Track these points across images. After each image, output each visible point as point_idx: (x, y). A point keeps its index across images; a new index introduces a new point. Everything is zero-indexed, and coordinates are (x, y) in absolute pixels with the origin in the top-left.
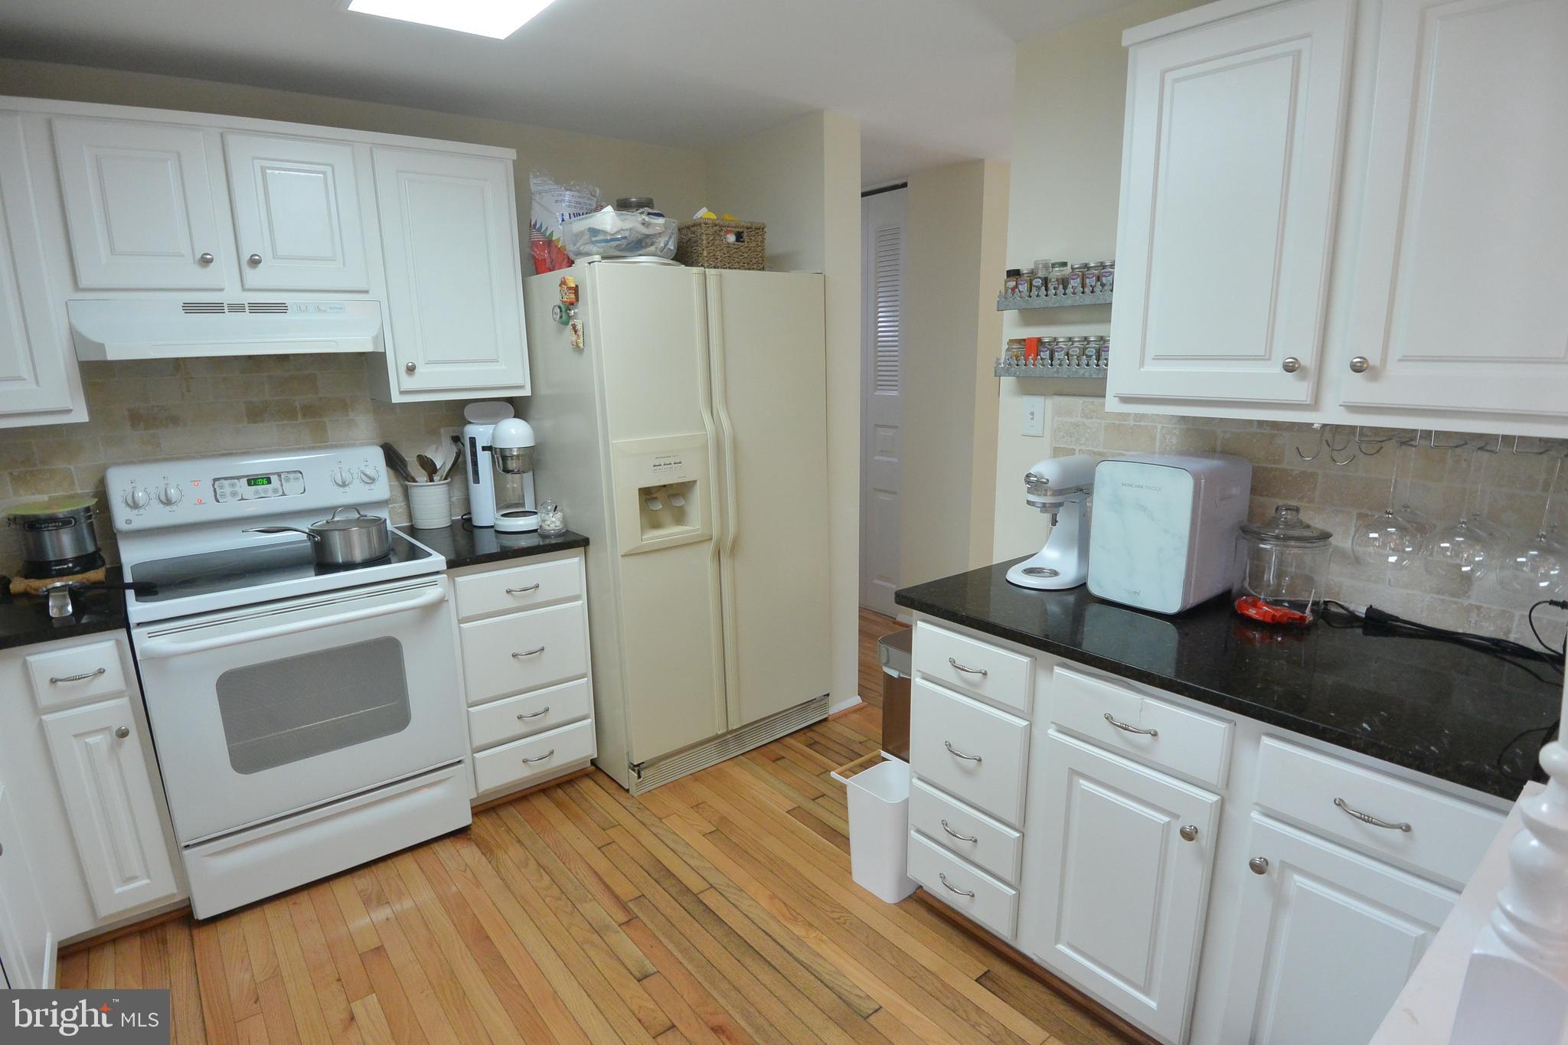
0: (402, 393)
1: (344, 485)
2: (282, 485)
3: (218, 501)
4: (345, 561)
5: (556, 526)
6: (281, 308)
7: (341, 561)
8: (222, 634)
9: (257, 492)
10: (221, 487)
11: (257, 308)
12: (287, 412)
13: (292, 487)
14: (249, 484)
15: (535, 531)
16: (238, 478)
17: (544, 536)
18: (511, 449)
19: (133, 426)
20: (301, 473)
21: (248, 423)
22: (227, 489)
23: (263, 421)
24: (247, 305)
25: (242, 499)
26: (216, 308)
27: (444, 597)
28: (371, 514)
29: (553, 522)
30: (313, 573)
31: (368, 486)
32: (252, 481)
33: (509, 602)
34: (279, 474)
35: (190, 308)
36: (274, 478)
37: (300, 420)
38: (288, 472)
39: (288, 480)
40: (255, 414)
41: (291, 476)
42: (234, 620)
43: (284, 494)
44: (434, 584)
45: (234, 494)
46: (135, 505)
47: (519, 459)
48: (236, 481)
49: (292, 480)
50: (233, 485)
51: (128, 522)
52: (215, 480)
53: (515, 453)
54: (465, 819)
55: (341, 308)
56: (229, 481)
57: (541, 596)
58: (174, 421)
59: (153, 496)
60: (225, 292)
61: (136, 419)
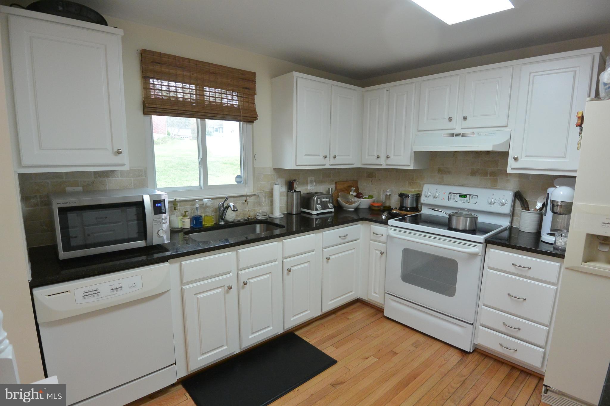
0: (512, 169)
1: (491, 204)
2: (469, 199)
3: (448, 200)
4: (455, 227)
5: (562, 245)
6: (472, 134)
7: (454, 228)
8: (406, 236)
9: (461, 200)
10: (451, 196)
11: (464, 135)
12: (484, 174)
13: (472, 201)
14: (460, 196)
15: (552, 244)
16: (457, 194)
17: (555, 249)
18: (558, 202)
19: (438, 172)
20: (478, 196)
21: (471, 176)
22: (452, 197)
23: (475, 176)
24: (461, 134)
25: (456, 201)
26: (452, 135)
27: (479, 254)
28: (474, 214)
29: (561, 242)
30: (447, 228)
31: (501, 207)
32: (461, 196)
33: (513, 269)
34: (470, 195)
35: (445, 135)
36: (468, 196)
37: (488, 177)
38: (473, 195)
39: (472, 198)
40: (474, 173)
41: (474, 196)
42: (410, 233)
43: (469, 203)
44: (476, 246)
45: (454, 199)
46: (426, 196)
47: (561, 207)
48: (456, 195)
49: (473, 198)
50: (454, 196)
51: (424, 201)
52: (450, 193)
53: (560, 204)
54: (468, 349)
55: (494, 134)
56: (454, 194)
57: (530, 273)
58: (449, 172)
59: (432, 194)
60: (456, 130)
61: (440, 171)
